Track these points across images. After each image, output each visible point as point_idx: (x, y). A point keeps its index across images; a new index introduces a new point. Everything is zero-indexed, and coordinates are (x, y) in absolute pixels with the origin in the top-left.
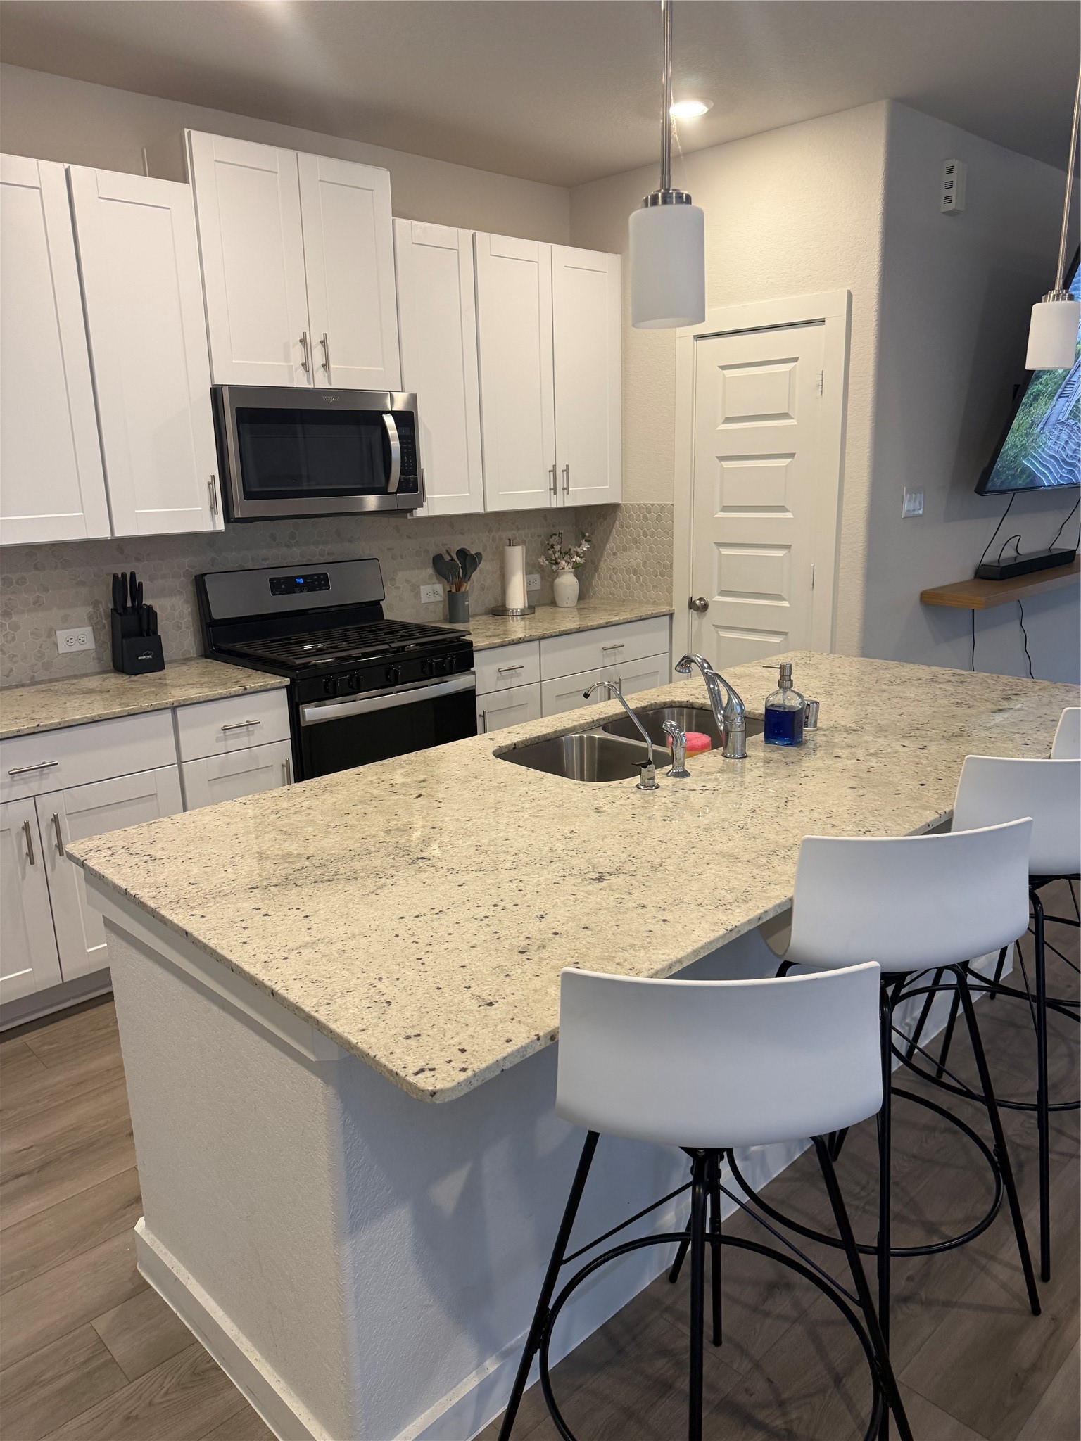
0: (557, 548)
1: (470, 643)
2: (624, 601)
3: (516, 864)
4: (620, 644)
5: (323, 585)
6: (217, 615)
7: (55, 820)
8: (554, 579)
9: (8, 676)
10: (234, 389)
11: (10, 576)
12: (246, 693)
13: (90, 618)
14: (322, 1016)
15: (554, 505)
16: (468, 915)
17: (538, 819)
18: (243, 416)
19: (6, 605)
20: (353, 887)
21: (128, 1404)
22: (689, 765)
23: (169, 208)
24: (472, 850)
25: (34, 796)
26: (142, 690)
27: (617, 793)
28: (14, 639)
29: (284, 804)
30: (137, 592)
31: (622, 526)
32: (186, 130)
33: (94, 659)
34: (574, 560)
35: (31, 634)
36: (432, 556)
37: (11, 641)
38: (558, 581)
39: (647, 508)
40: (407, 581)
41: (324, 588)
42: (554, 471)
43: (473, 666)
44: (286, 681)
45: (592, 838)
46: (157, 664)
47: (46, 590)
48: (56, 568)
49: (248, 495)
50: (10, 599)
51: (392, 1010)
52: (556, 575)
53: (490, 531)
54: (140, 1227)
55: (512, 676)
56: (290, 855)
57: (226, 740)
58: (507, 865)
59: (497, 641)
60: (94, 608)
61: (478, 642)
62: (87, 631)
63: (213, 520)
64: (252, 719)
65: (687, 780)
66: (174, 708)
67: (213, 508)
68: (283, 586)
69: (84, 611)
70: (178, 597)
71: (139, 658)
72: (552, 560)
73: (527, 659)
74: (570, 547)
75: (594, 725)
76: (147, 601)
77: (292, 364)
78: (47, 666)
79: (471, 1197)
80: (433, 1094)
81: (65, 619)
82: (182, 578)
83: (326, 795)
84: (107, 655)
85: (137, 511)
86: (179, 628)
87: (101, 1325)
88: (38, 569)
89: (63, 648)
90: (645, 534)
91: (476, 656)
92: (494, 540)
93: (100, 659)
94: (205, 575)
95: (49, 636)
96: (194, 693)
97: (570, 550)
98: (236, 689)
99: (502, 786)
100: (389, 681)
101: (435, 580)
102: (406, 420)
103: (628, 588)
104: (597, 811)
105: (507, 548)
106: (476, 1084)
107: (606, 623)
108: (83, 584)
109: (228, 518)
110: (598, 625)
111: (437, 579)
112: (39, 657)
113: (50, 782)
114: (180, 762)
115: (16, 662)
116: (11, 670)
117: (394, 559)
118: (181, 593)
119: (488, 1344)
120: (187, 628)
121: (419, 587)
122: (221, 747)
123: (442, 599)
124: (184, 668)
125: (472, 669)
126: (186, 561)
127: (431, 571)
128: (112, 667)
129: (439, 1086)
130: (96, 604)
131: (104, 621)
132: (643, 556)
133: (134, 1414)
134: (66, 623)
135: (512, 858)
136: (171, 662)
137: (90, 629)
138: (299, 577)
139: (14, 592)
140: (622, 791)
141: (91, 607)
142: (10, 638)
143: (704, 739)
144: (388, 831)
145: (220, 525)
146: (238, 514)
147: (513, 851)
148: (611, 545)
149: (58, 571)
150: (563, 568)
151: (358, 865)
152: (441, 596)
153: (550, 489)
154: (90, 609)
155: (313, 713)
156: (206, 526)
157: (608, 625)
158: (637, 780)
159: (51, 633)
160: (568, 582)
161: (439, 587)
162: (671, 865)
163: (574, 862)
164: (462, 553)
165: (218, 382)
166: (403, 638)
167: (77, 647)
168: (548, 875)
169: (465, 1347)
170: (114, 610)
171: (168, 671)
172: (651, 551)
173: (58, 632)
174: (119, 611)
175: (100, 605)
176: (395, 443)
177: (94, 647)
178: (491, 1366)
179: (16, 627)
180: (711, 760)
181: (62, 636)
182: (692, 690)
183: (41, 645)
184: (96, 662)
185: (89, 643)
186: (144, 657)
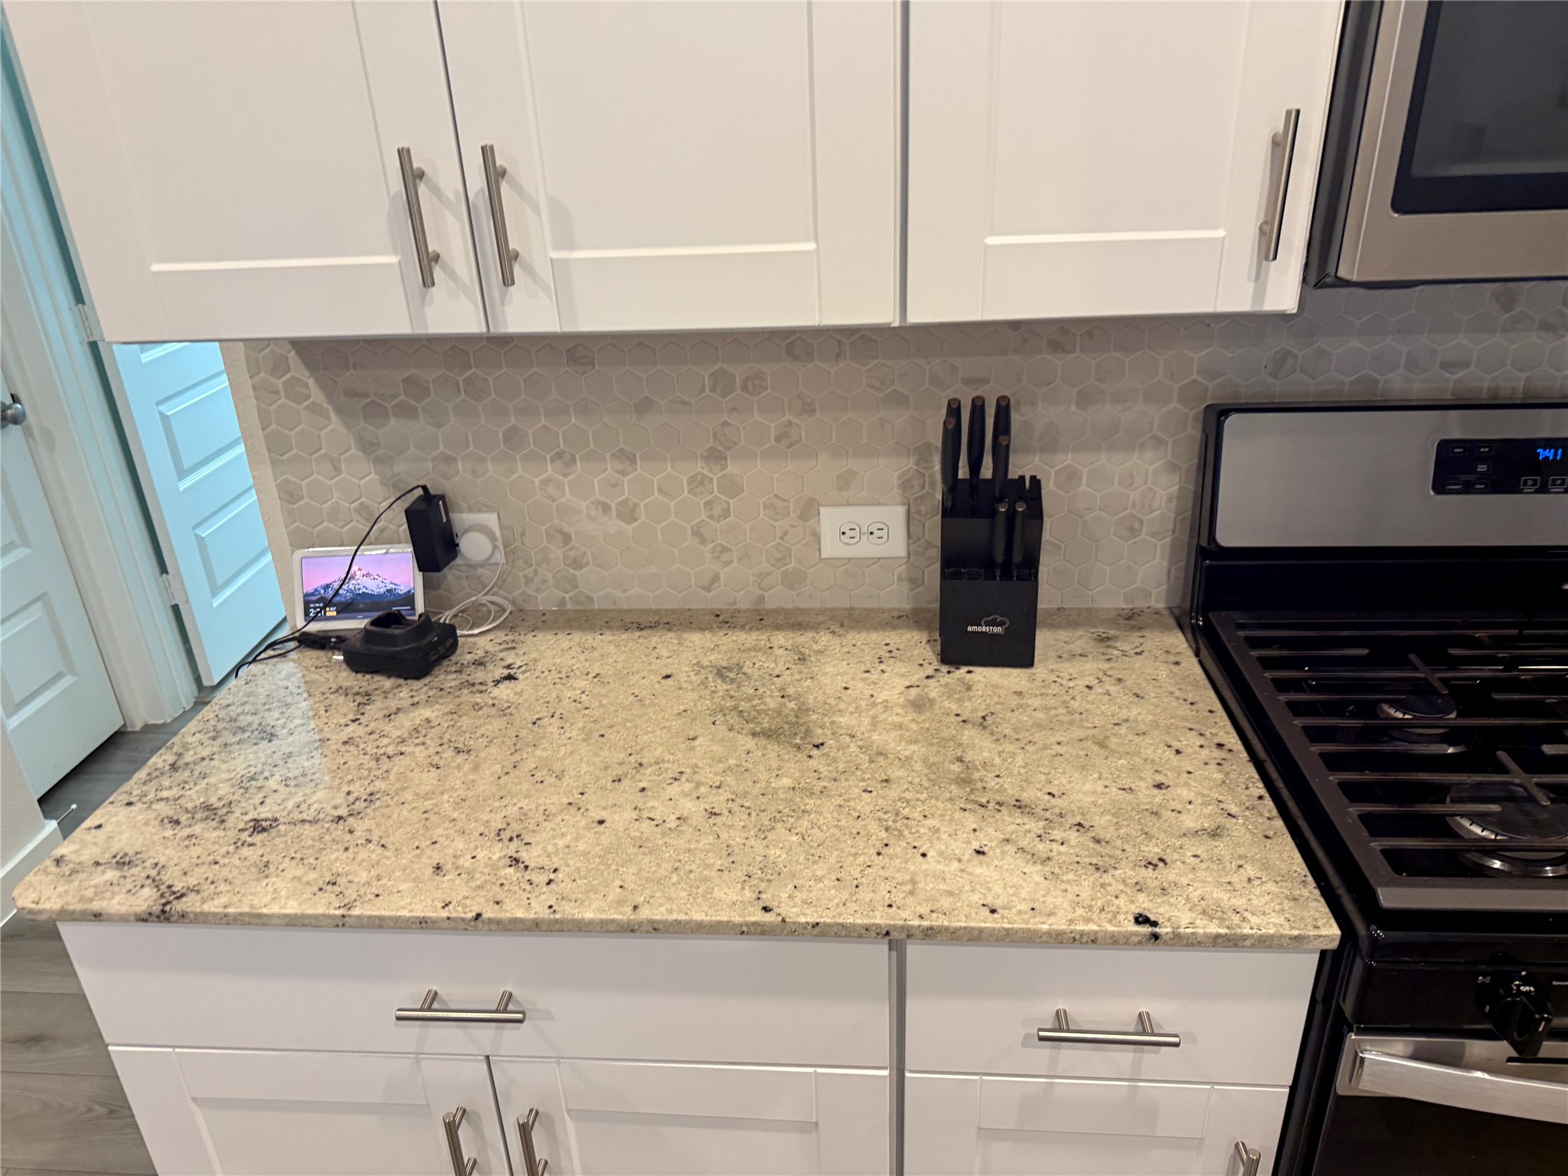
9: (707, 589)
11: (728, 367)
13: (905, 485)
19: (715, 435)
28: (726, 513)
33: (900, 579)
35: (765, 506)
37: (719, 517)
47: (809, 409)
48: (839, 356)
49: (1415, 202)
50: (725, 424)
60: (917, 463)
62: (894, 516)
63: (1259, 277)
67: (1270, 244)
68: (1481, 469)
69: (892, 469)
70: (1149, 454)
71: (970, 629)
78: (791, 581)
81: (845, 481)
82: (1174, 404)
85: (991, 241)
86: (1133, 532)
88: (796, 358)
89: (832, 547)
93: (914, 582)
94: (1227, 409)
95: (803, 517)
108: (899, 400)
109: (1319, 273)
112: (778, 560)
115: (728, 563)
116: (716, 578)
118: (1159, 442)
120: (1153, 535)
126: (1196, 356)
134: (845, 489)
137: (901, 511)
138: (1548, 443)
139: (734, 409)
141: (912, 460)
142: (717, 510)
145: (1289, 299)
149: (841, 365)
154: (910, 463)
159: (809, 510)
167: (866, 548)
173: (822, 509)
177: (904, 554)
179: (732, 488)
181: (831, 520)
183: (785, 533)
184: (906, 584)
185: (896, 545)
186: (984, 629)
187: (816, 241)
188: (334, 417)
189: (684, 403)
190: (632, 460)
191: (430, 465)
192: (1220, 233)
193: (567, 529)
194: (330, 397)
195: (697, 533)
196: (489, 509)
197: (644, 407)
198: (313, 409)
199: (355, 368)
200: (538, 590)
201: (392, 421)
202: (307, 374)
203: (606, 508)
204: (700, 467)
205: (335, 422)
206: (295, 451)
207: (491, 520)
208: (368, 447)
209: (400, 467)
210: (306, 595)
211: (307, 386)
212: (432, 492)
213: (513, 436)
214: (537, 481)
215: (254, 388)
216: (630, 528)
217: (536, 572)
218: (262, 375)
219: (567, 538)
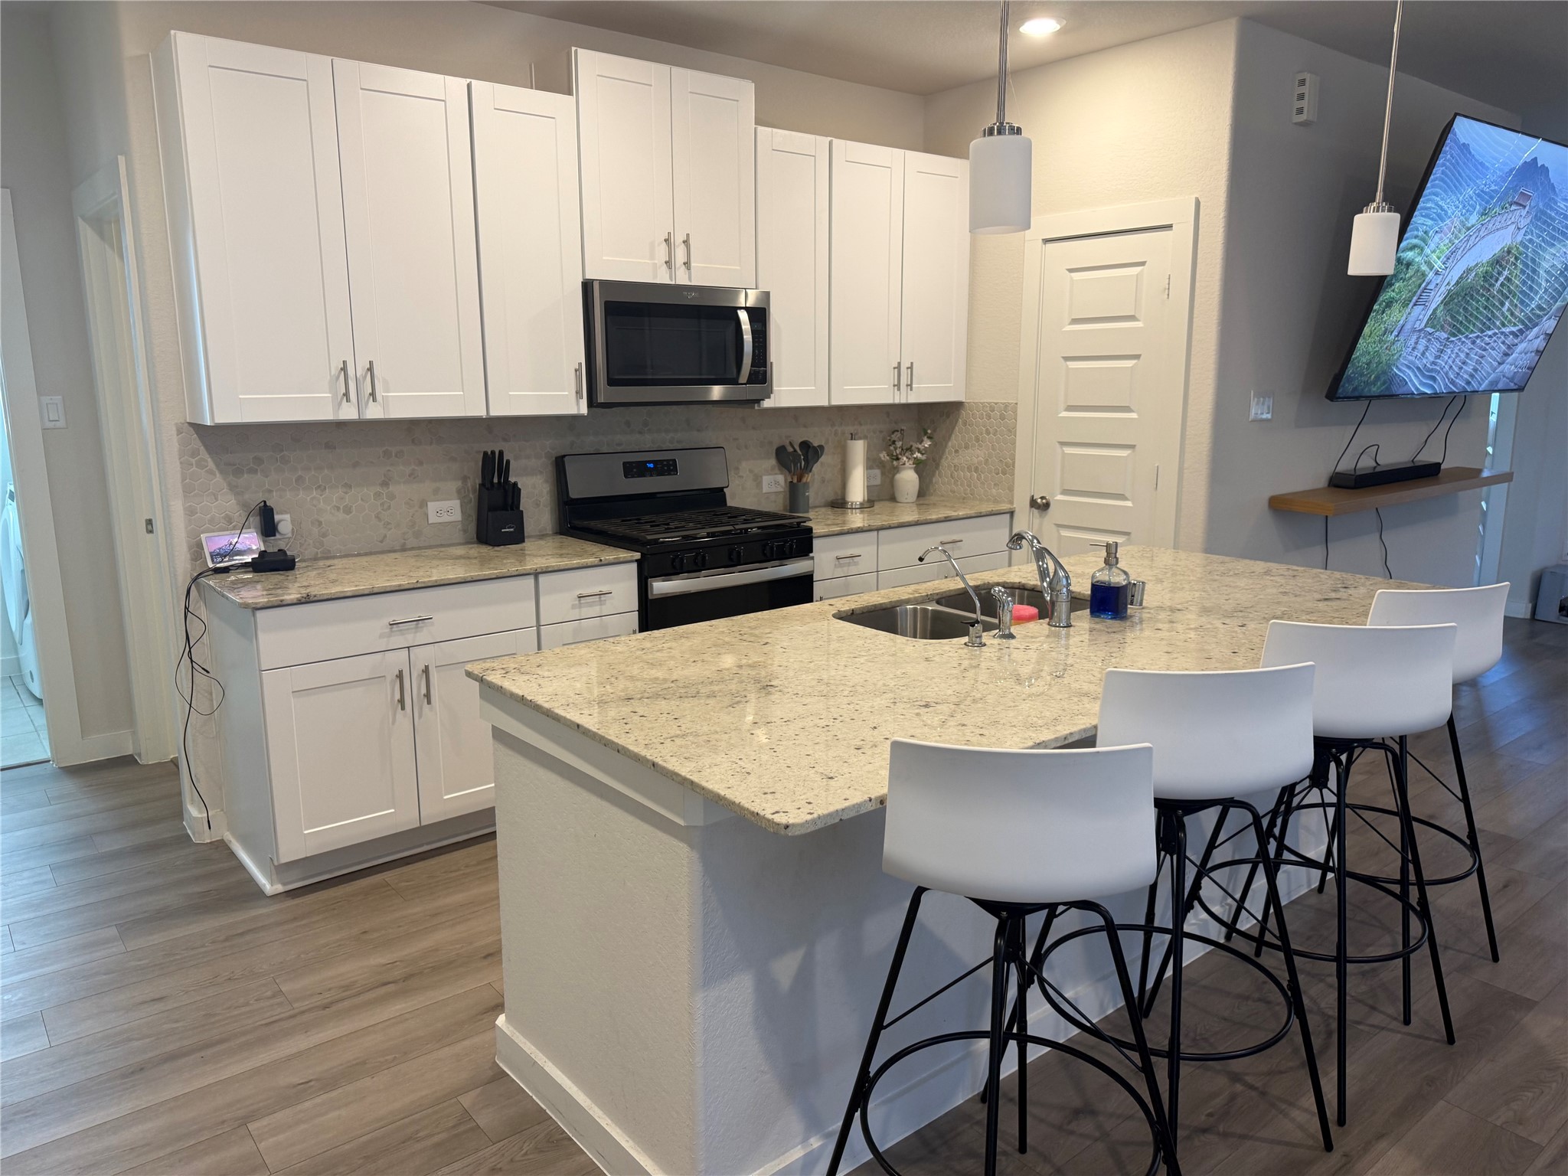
0: (899, 444)
1: (810, 530)
2: (964, 499)
3: (853, 692)
4: (958, 539)
5: (672, 470)
6: (575, 493)
7: (426, 671)
8: (894, 475)
9: (381, 542)
10: (604, 284)
11: (389, 448)
12: (601, 564)
13: (459, 491)
14: (695, 778)
15: (897, 401)
16: (811, 724)
17: (873, 664)
18: (611, 308)
19: (385, 475)
20: (711, 701)
21: (493, 1159)
22: (1014, 630)
23: (554, 118)
24: (814, 683)
25: (408, 647)
26: (505, 559)
27: (947, 648)
28: (389, 508)
29: (648, 645)
30: (504, 469)
31: (965, 424)
32: (573, 49)
33: (460, 530)
34: (915, 456)
35: (405, 503)
36: (775, 448)
37: (386, 509)
38: (898, 476)
39: (991, 406)
40: (751, 471)
41: (672, 473)
42: (898, 367)
43: (812, 552)
44: (637, 555)
45: (921, 678)
46: (518, 537)
47: (421, 463)
48: (431, 443)
49: (612, 382)
50: (389, 470)
51: (750, 778)
52: (896, 470)
53: (833, 425)
54: (501, 1020)
55: (849, 564)
56: (657, 679)
57: (580, 607)
58: (846, 693)
59: (837, 529)
60: (462, 483)
61: (818, 529)
62: (455, 504)
63: (578, 404)
64: (605, 589)
65: (1013, 641)
66: (536, 574)
67: (579, 393)
68: (635, 470)
69: (453, 486)
70: (539, 477)
71: (501, 530)
72: (892, 455)
73: (865, 549)
74: (911, 443)
75: (928, 598)
76: (512, 479)
77: (656, 262)
78: (418, 535)
79: (804, 976)
80: (787, 827)
81: (436, 491)
82: (544, 459)
83: (683, 640)
84: (472, 528)
85: (510, 393)
86: (538, 505)
87: (466, 1100)
89: (433, 519)
90: (988, 433)
91: (816, 543)
92: (836, 434)
93: (465, 531)
94: (565, 456)
95: (421, 507)
96: (554, 562)
97: (912, 446)
98: (591, 560)
99: (841, 639)
100: (732, 561)
101: (777, 471)
102: (759, 315)
103: (969, 486)
104: (927, 659)
105: (849, 442)
106: (820, 825)
107: (945, 517)
109: (592, 403)
110: (937, 519)
111: (780, 470)
112: (411, 526)
113: (422, 637)
114: (539, 626)
115: (390, 529)
116: (385, 536)
117: (739, 449)
118: (541, 473)
119: (813, 1123)
120: (545, 506)
121: (761, 477)
122: (575, 614)
123: (782, 490)
124: (542, 542)
125: (811, 555)
126: (548, 443)
127: (773, 462)
128: (475, 539)
129: (791, 821)
130: (465, 479)
131: (471, 496)
132: (985, 454)
133: (499, 1166)
134: (437, 494)
135: (850, 689)
136: (529, 537)
137: (458, 502)
138: (650, 462)
139: (393, 464)
140: (952, 648)
142: (386, 507)
143: (1034, 610)
144: (740, 667)
145: (584, 409)
146: (601, 399)
147: (851, 684)
148: (953, 443)
149: (433, 446)
150: (904, 464)
151: (716, 688)
152: (782, 487)
153: (894, 386)
154: (460, 483)
155: (661, 587)
156: (572, 410)
157: (947, 519)
158: (966, 639)
159: (423, 504)
160: (908, 478)
161: (781, 478)
162: (991, 699)
163: (905, 693)
164: (805, 445)
165: (588, 277)
166: (746, 521)
167: (446, 518)
168: (881, 702)
169: (793, 1121)
170: (482, 485)
171: (529, 545)
172: (993, 450)
173: (429, 503)
174: (486, 485)
175: (468, 480)
176: (748, 337)
177: (461, 519)
178: (815, 1143)
179: (392, 497)
180: (1039, 628)
181: (432, 507)
182: (1025, 573)
183: (414, 514)
184: (461, 533)
185: (457, 516)
186: (507, 530)
187: (463, 391)
188: (218, 475)
189: (372, 462)
190: (350, 487)
191: (261, 494)
192: (566, 393)
193: (322, 519)
194: (217, 466)
195: (377, 517)
196: (286, 513)
197: (355, 465)
198: (211, 472)
199: (231, 453)
200: (306, 549)
201: (245, 476)
202: (208, 456)
203: (338, 509)
204: (378, 489)
205: (218, 477)
206: (196, 491)
207: (287, 517)
208: (232, 488)
209: (246, 496)
210: (210, 553)
211: (207, 461)
212: (268, 504)
213: (299, 479)
214: (308, 499)
215: (181, 463)
216: (348, 517)
217: (305, 541)
218: (186, 457)
219: (320, 523)
